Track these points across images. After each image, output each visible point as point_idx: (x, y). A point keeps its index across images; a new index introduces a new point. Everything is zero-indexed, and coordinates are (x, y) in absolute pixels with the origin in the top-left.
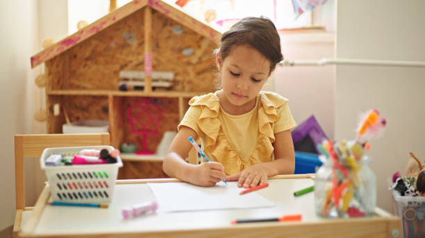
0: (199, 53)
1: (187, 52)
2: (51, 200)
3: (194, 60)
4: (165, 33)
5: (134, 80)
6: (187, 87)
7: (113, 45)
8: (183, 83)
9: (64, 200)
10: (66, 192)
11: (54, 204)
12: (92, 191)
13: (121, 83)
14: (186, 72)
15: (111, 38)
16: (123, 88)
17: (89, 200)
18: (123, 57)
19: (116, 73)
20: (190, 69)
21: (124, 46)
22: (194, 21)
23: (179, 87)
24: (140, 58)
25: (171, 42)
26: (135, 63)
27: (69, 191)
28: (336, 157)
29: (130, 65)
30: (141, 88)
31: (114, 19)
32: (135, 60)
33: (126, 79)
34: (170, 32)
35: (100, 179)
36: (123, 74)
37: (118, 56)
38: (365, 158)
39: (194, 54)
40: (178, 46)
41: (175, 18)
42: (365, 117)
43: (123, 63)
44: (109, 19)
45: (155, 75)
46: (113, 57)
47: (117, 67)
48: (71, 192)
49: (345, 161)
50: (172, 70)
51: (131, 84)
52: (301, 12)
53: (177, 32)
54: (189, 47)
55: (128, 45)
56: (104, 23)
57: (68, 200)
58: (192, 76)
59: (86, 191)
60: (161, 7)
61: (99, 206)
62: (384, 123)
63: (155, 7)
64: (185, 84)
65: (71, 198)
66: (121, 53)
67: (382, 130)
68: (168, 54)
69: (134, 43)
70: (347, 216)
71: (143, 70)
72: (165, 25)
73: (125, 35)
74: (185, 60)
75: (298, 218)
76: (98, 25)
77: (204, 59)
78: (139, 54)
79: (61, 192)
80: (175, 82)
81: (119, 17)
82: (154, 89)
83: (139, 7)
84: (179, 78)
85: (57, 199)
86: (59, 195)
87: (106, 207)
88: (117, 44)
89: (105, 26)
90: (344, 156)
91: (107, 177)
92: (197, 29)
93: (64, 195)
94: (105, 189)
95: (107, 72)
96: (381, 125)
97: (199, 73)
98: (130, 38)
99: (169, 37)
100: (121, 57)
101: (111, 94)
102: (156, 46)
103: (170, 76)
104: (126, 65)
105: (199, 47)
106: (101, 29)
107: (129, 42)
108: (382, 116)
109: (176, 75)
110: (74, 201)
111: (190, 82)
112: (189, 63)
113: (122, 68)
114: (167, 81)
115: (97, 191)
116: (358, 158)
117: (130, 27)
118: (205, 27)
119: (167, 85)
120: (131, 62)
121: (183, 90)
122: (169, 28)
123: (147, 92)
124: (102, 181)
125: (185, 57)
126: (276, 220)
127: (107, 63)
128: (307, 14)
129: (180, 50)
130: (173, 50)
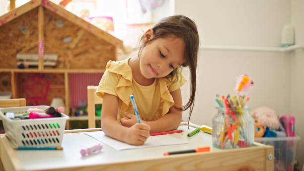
0: (76, 41)
1: (66, 40)
2: (17, 146)
3: (72, 46)
4: (51, 26)
5: (28, 60)
6: (68, 65)
7: (11, 35)
8: (64, 63)
9: (27, 145)
10: (28, 139)
11: (20, 149)
12: (47, 138)
13: (19, 63)
14: (66, 55)
15: (10, 30)
16: (22, 67)
17: (46, 145)
18: (19, 43)
19: (14, 56)
20: (69, 52)
21: (20, 35)
22: (76, 17)
23: (61, 66)
24: (32, 45)
25: (55, 33)
26: (28, 48)
27: (31, 138)
28: (229, 106)
29: (24, 50)
30: (36, 67)
31: (15, 15)
32: (28, 46)
33: (21, 60)
34: (55, 25)
35: (54, 129)
36: (19, 56)
37: (15, 43)
38: (246, 107)
39: (72, 41)
40: (60, 36)
41: (62, 15)
42: (240, 79)
43: (19, 48)
44: (11, 15)
45: (46, 57)
46: (11, 44)
47: (14, 51)
48: (32, 139)
49: (235, 108)
50: (56, 53)
51: (26, 64)
52: (144, 11)
53: (60, 25)
54: (68, 36)
55: (23, 35)
56: (8, 18)
57: (30, 146)
58: (71, 57)
59: (43, 138)
60: (51, 6)
61: (56, 149)
62: (252, 83)
63: (47, 6)
64: (67, 63)
65: (32, 144)
66: (17, 41)
67: (251, 88)
68: (53, 41)
69: (27, 33)
70: (238, 147)
71: (37, 53)
72: (50, 20)
73: (20, 27)
74: (66, 46)
75: (208, 149)
76: (3, 19)
77: (80, 45)
78: (31, 41)
79: (25, 140)
80: (58, 62)
81: (19, 14)
82: (45, 67)
83: (34, 6)
84: (61, 59)
85: (22, 145)
86: (23, 142)
87: (61, 149)
88: (14, 34)
89: (8, 20)
90: (235, 105)
91: (59, 127)
92: (78, 23)
93: (27, 142)
94: (57, 136)
95: (6, 55)
96: (251, 84)
97: (76, 56)
98: (24, 29)
99: (53, 29)
100: (18, 44)
101: (13, 71)
102: (45, 35)
103: (55, 57)
104: (21, 50)
105: (76, 36)
106: (5, 23)
107: (23, 32)
108: (250, 79)
109: (59, 56)
110: (34, 146)
111: (69, 62)
112: (68, 48)
113: (18, 52)
114: (53, 61)
115: (51, 138)
116: (243, 106)
117: (24, 21)
118: (84, 21)
119: (53, 64)
120: (25, 47)
121: (65, 67)
122: (53, 22)
123: (40, 69)
124: (55, 130)
125: (65, 43)
126: (194, 151)
127: (6, 48)
128: (149, 14)
129: (62, 39)
130: (56, 38)
